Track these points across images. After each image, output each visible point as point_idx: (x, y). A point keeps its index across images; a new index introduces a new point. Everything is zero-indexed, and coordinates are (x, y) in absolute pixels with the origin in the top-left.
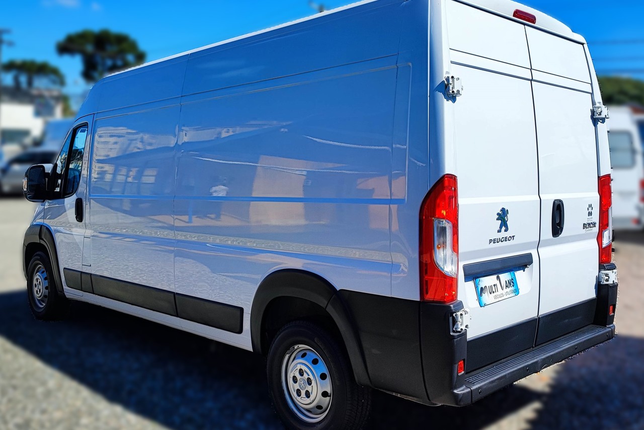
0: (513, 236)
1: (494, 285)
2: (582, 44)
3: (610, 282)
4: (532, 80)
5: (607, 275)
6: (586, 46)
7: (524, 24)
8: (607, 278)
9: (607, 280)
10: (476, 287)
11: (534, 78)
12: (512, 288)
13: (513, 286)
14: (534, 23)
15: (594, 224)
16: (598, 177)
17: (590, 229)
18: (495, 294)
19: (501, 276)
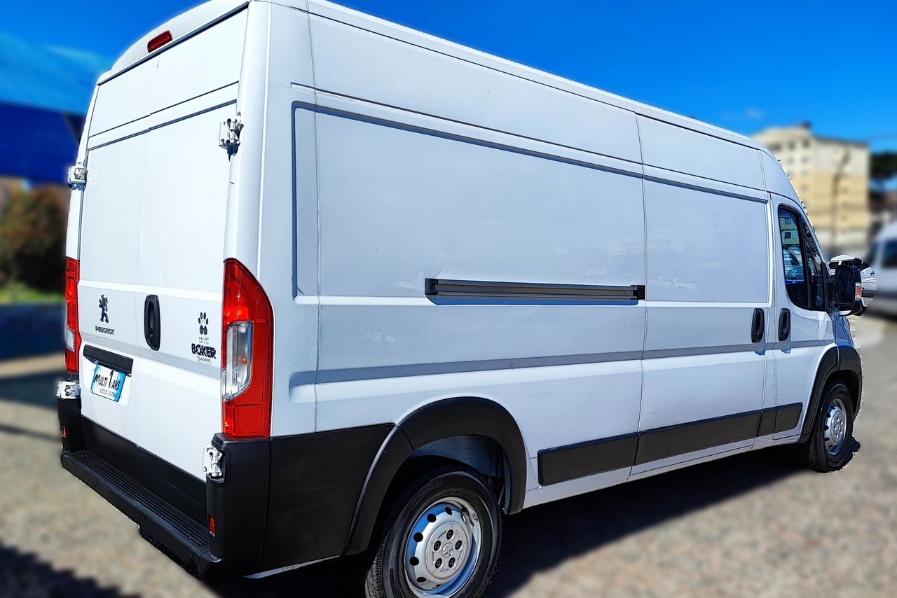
1: (106, 379)
2: (247, 6)
10: (96, 370)
12: (115, 391)
14: (171, 39)
17: (205, 357)
18: (103, 387)
19: (114, 372)
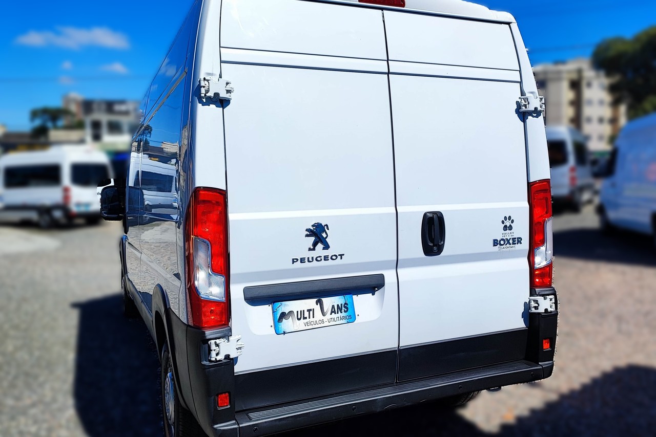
0: (341, 255)
1: (309, 311)
2: (508, 23)
3: (541, 310)
4: (388, 73)
5: (536, 302)
6: (515, 26)
7: (382, 9)
8: (537, 305)
9: (536, 308)
10: (273, 312)
11: (390, 71)
13: (345, 312)
14: (403, 6)
15: (519, 240)
16: (528, 183)
17: (508, 245)
18: (308, 320)
19: (324, 300)
